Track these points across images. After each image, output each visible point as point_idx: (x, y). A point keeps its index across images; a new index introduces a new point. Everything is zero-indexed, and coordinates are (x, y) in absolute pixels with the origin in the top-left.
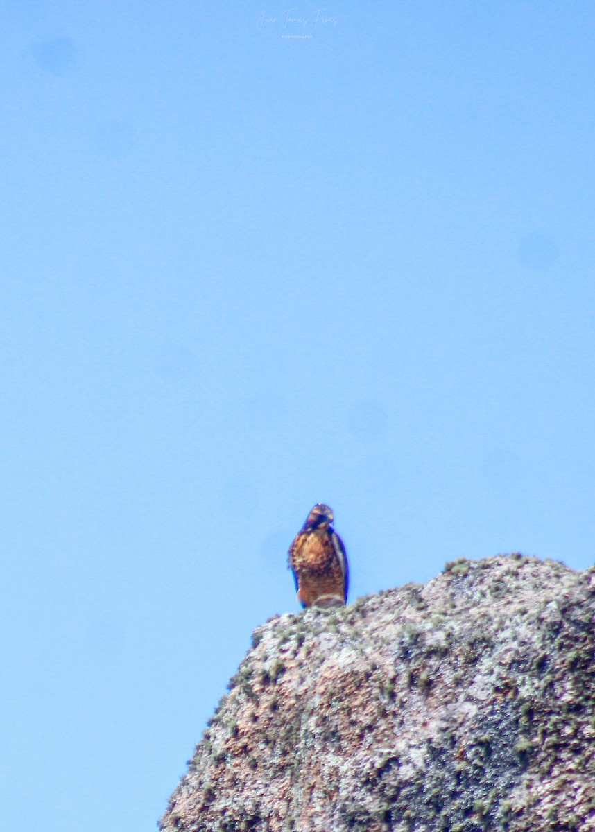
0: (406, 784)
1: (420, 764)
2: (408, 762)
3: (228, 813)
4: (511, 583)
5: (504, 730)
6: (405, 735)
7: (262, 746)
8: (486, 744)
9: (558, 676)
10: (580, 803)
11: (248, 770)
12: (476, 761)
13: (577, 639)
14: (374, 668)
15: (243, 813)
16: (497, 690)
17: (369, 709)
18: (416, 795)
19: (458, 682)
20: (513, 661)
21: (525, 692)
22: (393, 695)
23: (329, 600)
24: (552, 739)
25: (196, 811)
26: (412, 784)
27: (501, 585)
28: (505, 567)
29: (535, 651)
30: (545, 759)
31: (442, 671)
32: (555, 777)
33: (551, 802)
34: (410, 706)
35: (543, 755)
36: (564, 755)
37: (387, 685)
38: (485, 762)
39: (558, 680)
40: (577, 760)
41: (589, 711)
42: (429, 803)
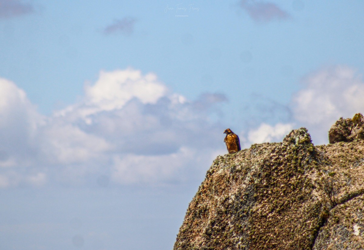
0: (230, 204)
1: (234, 199)
2: (231, 199)
3: (201, 208)
4: (264, 151)
5: (251, 192)
6: (231, 192)
7: (208, 191)
8: (247, 195)
9: (263, 178)
10: (267, 210)
11: (205, 197)
12: (245, 199)
13: (267, 169)
14: (225, 175)
15: (203, 208)
16: (250, 181)
17: (224, 185)
18: (232, 207)
19: (242, 179)
20: (253, 174)
21: (256, 182)
22: (229, 181)
23: (232, 152)
24: (261, 194)
25: (194, 207)
26: (231, 204)
27: (261, 152)
28: (264, 147)
29: (258, 172)
30: (260, 199)
31: (239, 176)
32: (262, 204)
33: (261, 210)
34: (233, 184)
35: (259, 198)
36: (264, 198)
37: (228, 179)
38: (247, 199)
39: (263, 179)
40: (267, 199)
41: (270, 187)
42: (235, 209)
